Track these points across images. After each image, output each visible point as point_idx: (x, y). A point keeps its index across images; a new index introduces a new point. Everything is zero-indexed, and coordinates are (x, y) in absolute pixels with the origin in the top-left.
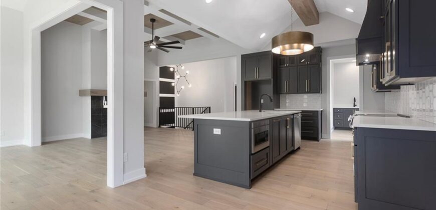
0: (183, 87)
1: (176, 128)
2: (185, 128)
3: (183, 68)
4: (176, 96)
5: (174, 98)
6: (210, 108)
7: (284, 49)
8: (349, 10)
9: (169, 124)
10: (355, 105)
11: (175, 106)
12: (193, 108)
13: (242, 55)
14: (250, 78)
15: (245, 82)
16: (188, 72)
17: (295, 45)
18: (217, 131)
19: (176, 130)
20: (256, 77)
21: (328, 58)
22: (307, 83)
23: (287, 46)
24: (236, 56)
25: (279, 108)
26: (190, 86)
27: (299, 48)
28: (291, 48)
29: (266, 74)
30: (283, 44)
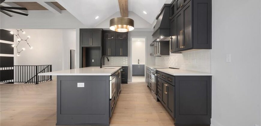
0: (24, 49)
1: (14, 83)
2: (26, 82)
3: (24, 33)
4: (16, 56)
5: (13, 57)
6: (51, 66)
7: (118, 28)
8: (145, 13)
9: (7, 80)
10: (139, 63)
11: (14, 65)
12: (37, 66)
13: (80, 29)
14: (86, 45)
15: (82, 48)
16: (29, 37)
17: (125, 26)
18: (81, 85)
19: (16, 85)
20: (90, 44)
21: (131, 37)
22: (121, 50)
23: (120, 26)
24: (75, 29)
25: (104, 65)
26: (32, 48)
27: (126, 28)
28: (122, 27)
29: (97, 43)
30: (118, 24)
